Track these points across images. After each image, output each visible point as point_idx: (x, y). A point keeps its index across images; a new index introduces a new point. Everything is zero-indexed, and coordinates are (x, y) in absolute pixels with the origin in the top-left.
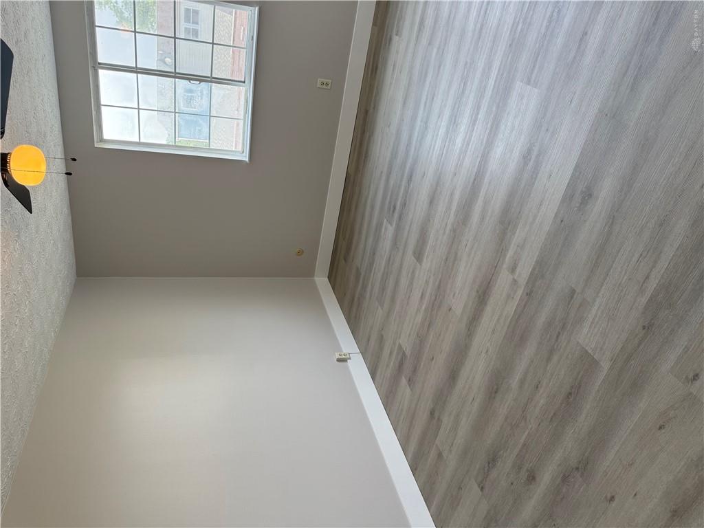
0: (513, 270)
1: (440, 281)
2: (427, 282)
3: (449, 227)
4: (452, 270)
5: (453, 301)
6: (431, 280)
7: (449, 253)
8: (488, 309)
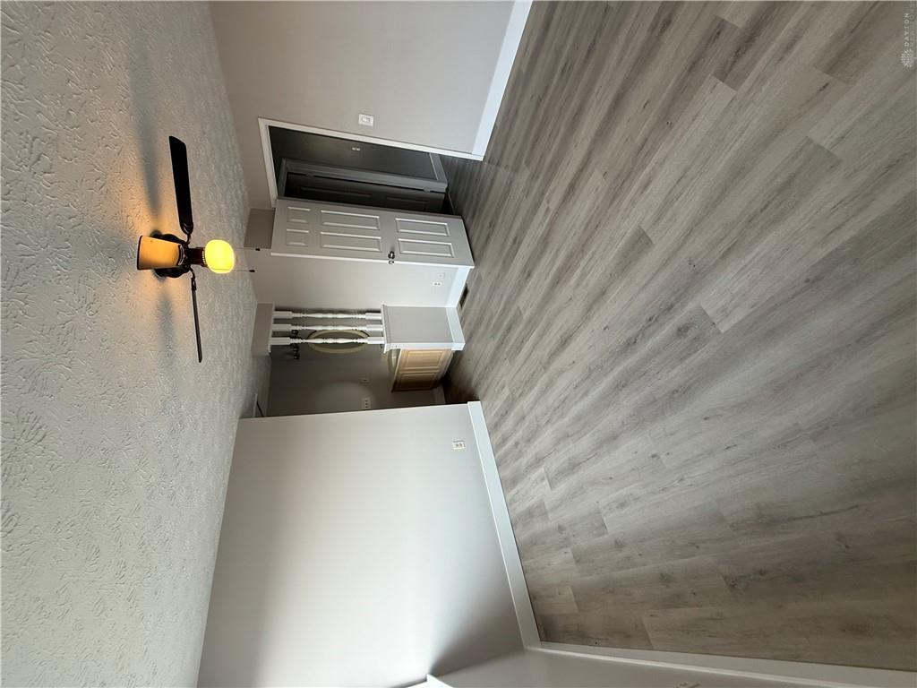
0: (548, 210)
1: (611, 203)
2: (633, 203)
3: (587, 257)
4: (593, 216)
5: (599, 184)
6: (625, 204)
7: (593, 233)
8: (568, 181)
